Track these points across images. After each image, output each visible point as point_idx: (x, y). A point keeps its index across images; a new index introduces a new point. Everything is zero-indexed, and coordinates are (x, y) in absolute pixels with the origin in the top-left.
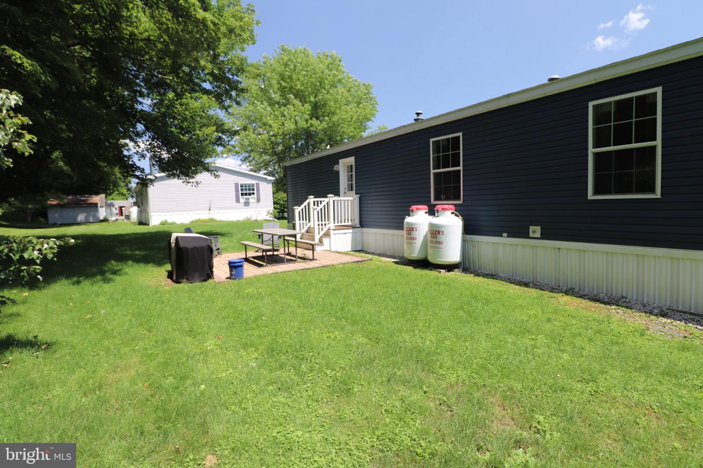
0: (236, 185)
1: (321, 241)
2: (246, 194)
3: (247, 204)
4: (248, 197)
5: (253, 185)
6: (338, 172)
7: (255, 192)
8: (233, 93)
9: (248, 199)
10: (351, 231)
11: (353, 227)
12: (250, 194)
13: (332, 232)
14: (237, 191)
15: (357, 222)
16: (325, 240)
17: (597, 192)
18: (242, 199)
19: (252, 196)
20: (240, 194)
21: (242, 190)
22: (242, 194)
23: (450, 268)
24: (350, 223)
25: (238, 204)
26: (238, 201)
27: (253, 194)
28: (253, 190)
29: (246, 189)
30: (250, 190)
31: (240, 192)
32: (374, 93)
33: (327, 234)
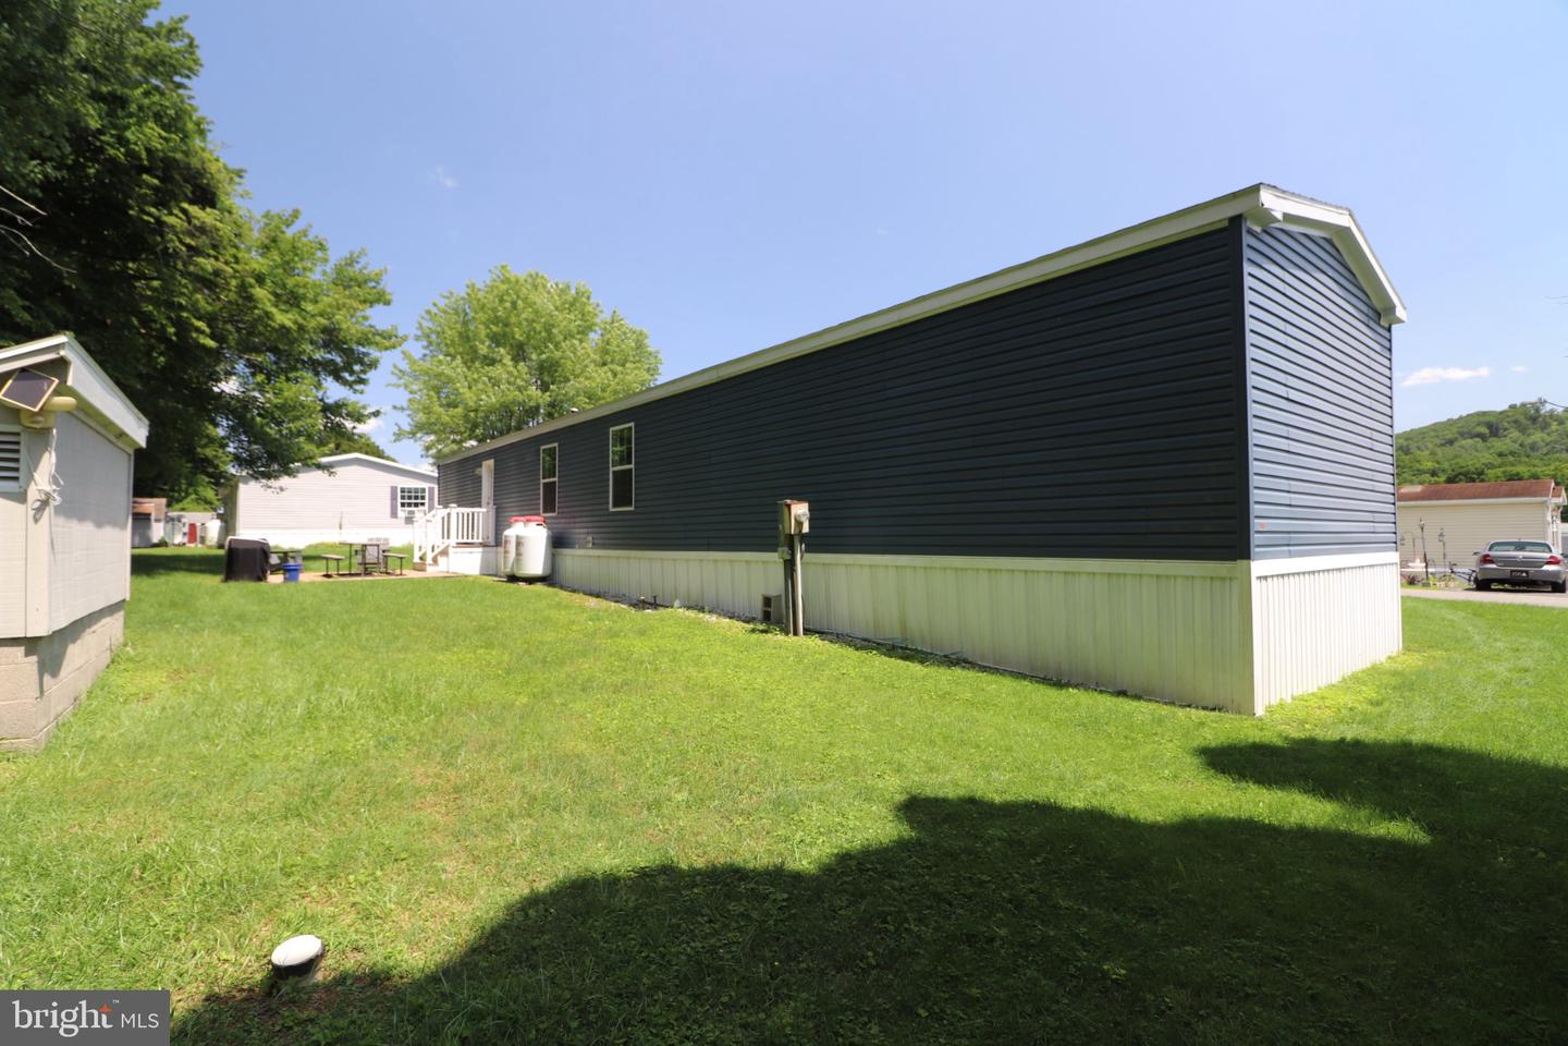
0: (394, 489)
1: (435, 561)
2: (409, 505)
3: (409, 520)
4: (412, 509)
5: (423, 490)
6: (481, 477)
7: (426, 501)
8: (357, 368)
9: (413, 512)
10: (480, 549)
11: (483, 545)
12: (416, 505)
13: (451, 550)
14: (394, 498)
15: (492, 541)
16: (441, 560)
17: (615, 505)
18: (402, 513)
19: (421, 508)
20: (399, 505)
21: (403, 498)
22: (403, 505)
23: (531, 580)
24: (480, 541)
25: (395, 520)
26: (394, 514)
27: (423, 504)
28: (423, 498)
29: (410, 498)
30: (416, 498)
31: (399, 501)
32: (652, 345)
33: (444, 553)
